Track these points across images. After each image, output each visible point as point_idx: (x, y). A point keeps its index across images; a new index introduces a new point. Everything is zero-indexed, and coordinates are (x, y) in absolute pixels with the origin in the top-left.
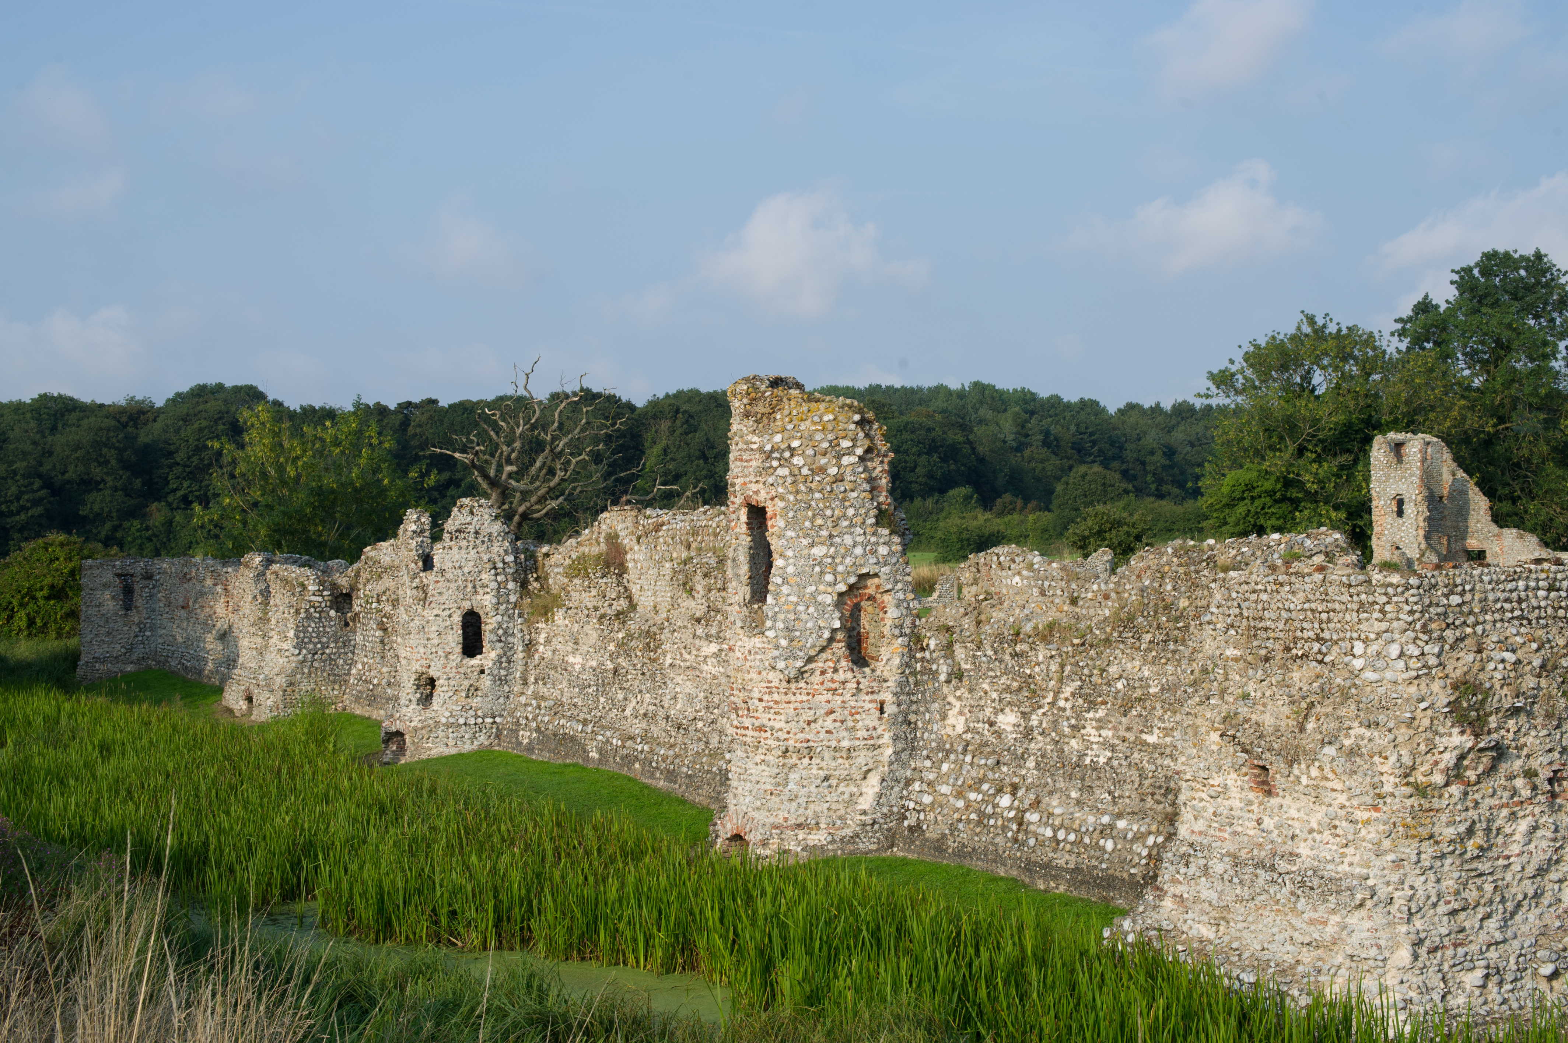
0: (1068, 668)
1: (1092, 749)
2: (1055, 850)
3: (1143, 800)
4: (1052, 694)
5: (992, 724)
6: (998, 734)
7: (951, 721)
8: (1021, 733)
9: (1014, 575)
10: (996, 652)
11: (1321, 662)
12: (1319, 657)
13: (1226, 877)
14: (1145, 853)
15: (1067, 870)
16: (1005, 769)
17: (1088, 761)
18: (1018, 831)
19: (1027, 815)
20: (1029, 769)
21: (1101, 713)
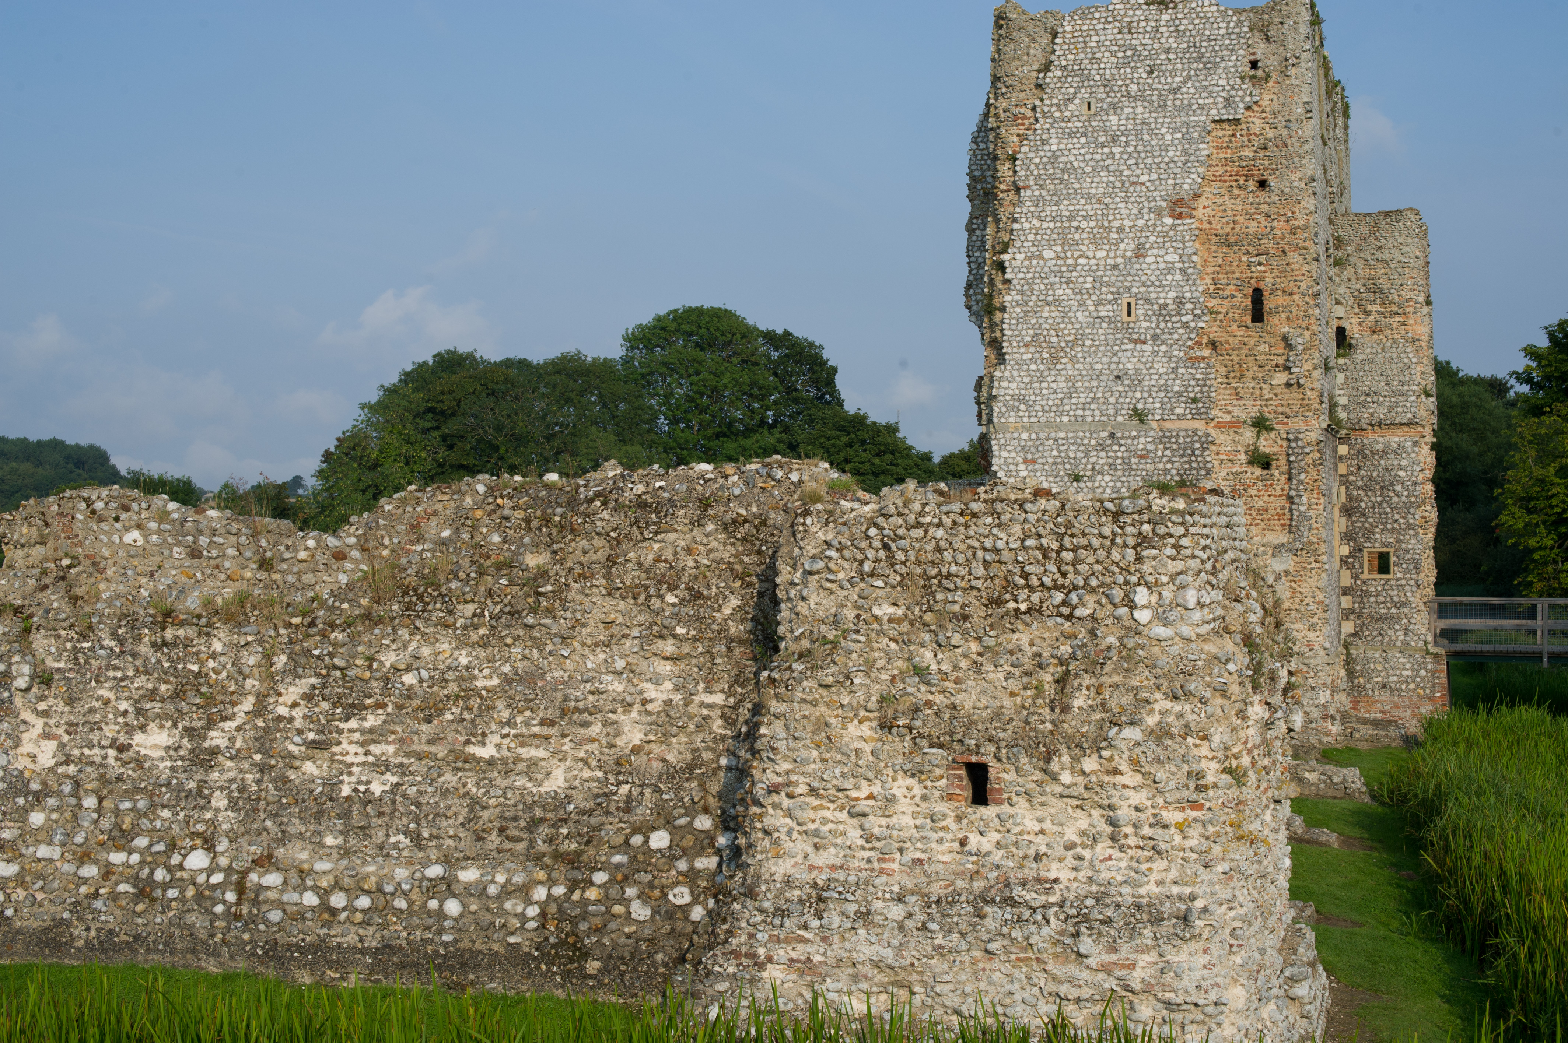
0: (281, 660)
1: (350, 774)
2: (327, 924)
3: (479, 839)
4: (251, 699)
5: (121, 749)
6: (139, 762)
7: (27, 747)
8: (182, 759)
9: (127, 529)
10: (121, 641)
11: (1069, 617)
12: (1065, 611)
13: (909, 924)
14: (533, 911)
15: (363, 951)
16: (166, 813)
17: (346, 791)
18: (239, 902)
19: (253, 877)
20: (217, 810)
21: (371, 721)
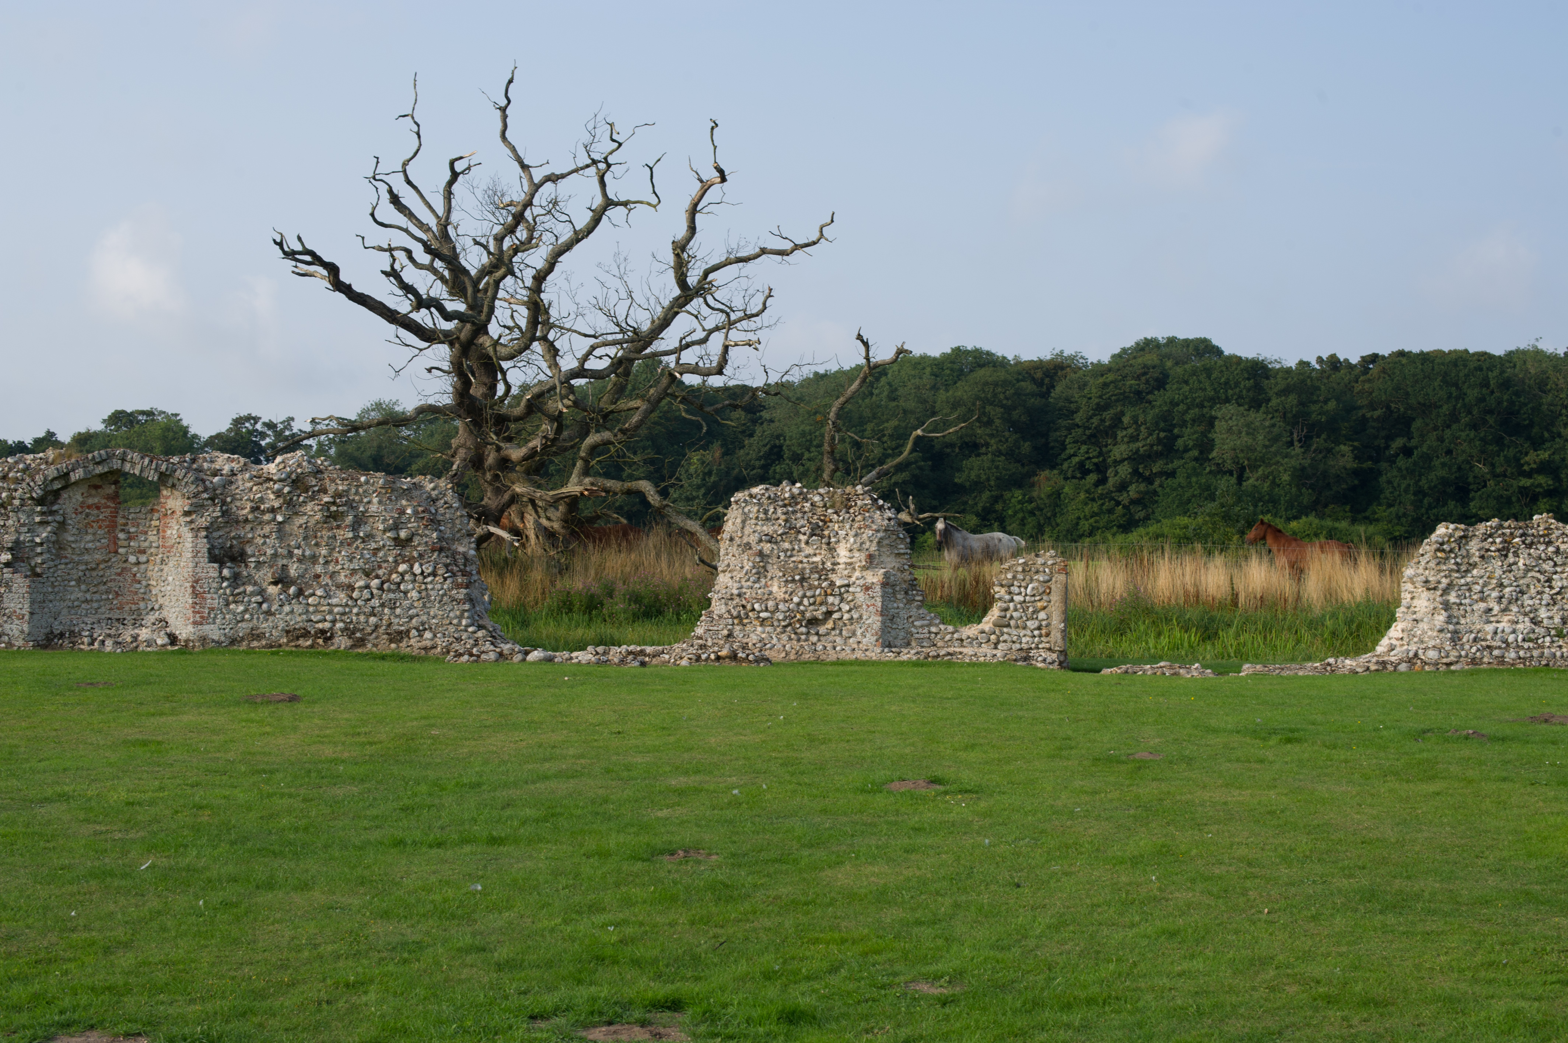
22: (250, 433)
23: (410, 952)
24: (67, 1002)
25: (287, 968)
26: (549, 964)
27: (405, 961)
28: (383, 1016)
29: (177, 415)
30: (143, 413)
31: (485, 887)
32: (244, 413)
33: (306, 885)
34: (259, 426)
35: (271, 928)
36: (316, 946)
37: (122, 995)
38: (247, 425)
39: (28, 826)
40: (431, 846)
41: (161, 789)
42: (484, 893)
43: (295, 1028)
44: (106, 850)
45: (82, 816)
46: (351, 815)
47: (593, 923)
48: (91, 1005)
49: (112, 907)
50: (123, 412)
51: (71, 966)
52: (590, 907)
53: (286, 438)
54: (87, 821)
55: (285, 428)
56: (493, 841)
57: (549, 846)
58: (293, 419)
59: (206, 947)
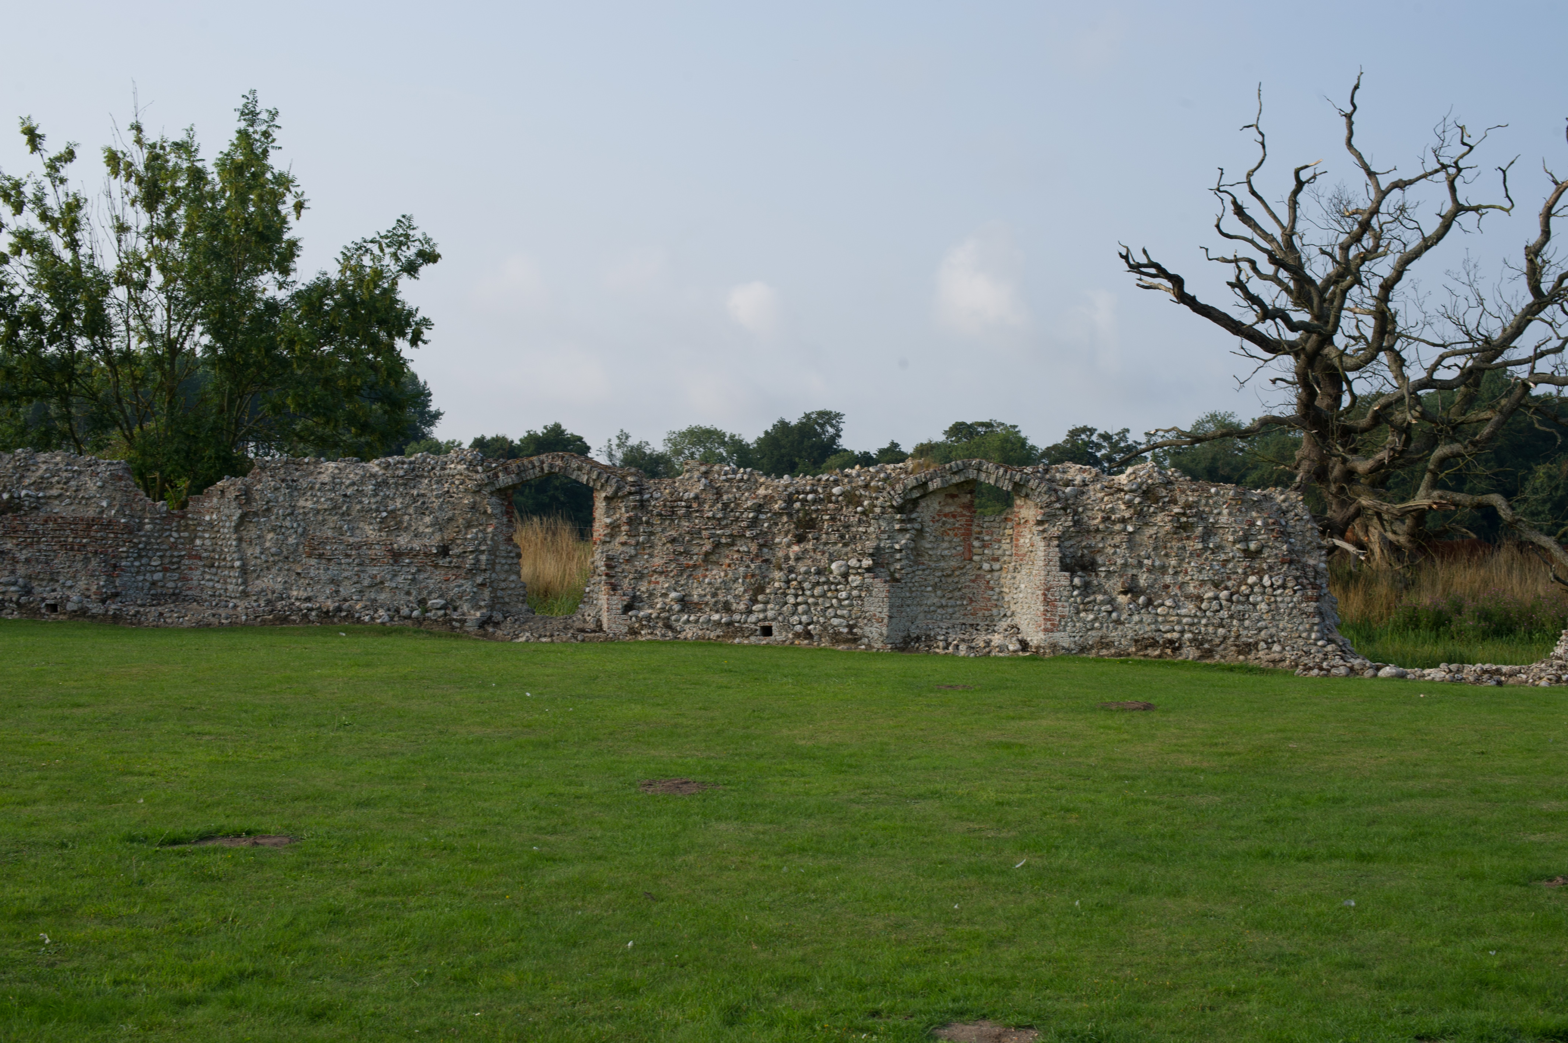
22: (1086, 444)
23: (1288, 964)
24: (958, 991)
25: (1167, 972)
26: (1431, 986)
27: (1284, 973)
28: (1267, 1026)
29: (1015, 427)
30: (982, 424)
31: (1358, 904)
32: (1080, 425)
33: (1179, 892)
34: (1094, 438)
35: (1147, 931)
36: (1194, 952)
37: (1010, 988)
38: (1083, 436)
39: (905, 820)
40: (1298, 860)
41: (1028, 790)
42: (1358, 909)
43: (1181, 1032)
44: (981, 848)
45: (955, 813)
46: (1216, 825)
47: (1473, 946)
48: (981, 995)
49: (992, 903)
50: (963, 424)
51: (959, 957)
52: (1468, 929)
53: (1121, 450)
54: (960, 818)
55: (1121, 439)
56: (1362, 857)
57: (1420, 865)
58: (1128, 431)
59: (1087, 946)
